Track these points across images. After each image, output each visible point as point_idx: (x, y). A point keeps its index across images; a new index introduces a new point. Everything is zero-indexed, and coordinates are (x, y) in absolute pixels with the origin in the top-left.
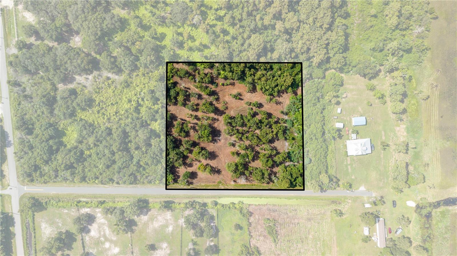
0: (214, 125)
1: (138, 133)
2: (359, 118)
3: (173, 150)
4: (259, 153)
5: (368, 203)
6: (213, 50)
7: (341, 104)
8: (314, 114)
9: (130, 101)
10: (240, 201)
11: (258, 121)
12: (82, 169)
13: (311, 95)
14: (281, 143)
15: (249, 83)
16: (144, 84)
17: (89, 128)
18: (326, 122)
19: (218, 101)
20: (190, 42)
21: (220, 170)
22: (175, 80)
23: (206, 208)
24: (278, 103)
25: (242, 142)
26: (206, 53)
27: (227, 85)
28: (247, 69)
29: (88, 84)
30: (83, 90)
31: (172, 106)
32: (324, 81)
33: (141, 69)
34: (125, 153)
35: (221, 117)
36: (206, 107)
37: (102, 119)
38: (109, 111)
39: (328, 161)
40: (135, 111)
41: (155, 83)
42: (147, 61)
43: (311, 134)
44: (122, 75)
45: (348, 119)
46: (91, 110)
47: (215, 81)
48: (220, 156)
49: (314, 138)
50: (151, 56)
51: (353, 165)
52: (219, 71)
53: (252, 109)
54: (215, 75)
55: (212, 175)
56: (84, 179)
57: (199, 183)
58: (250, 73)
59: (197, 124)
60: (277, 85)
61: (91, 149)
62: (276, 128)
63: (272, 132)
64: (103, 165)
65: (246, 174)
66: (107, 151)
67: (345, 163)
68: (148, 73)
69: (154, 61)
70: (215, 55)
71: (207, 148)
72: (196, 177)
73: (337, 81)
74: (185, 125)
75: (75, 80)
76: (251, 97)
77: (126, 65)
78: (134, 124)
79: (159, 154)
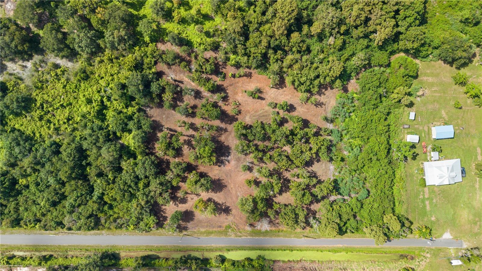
0: (220, 139)
1: (101, 151)
2: (442, 127)
3: (156, 178)
4: (289, 181)
5: (457, 258)
6: (218, 22)
7: (415, 106)
8: (374, 121)
9: (89, 101)
10: (260, 256)
11: (288, 133)
12: (14, 208)
13: (370, 91)
14: (324, 165)
15: (274, 73)
16: (112, 75)
17: (25, 144)
18: (392, 134)
19: (226, 101)
20: (182, 10)
21: (229, 207)
22: (159, 69)
23: (208, 266)
24: (319, 104)
25: (264, 165)
26: (207, 27)
27: (240, 76)
28: (271, 51)
29: (25, 75)
30: (18, 84)
31: (154, 109)
32: (388, 70)
33: (107, 51)
34: (80, 182)
35: (231, 125)
36: (207, 111)
37: (47, 130)
38: (58, 117)
39: (394, 193)
40: (97, 118)
41: (128, 74)
42: (114, 38)
43: (370, 152)
44: (77, 61)
45: (426, 129)
46: (30, 114)
47: (221, 70)
48: (228, 186)
49: (374, 158)
50: (121, 30)
51: (432, 200)
52: (228, 55)
53: (278, 113)
54: (220, 61)
55: (217, 215)
56: (17, 222)
57: (197, 228)
58: (275, 57)
59: (193, 136)
60: (318, 77)
61: (30, 175)
62: (317, 144)
63: (311, 149)
64: (46, 202)
65: (269, 214)
66: (51, 180)
67: (421, 197)
68: (117, 58)
69: (126, 37)
70: (221, 31)
71: (210, 174)
72: (192, 219)
73: (410, 71)
74: (174, 139)
75: (6, 69)
76: (277, 95)
77: (82, 44)
78: (94, 137)
79: (132, 185)
